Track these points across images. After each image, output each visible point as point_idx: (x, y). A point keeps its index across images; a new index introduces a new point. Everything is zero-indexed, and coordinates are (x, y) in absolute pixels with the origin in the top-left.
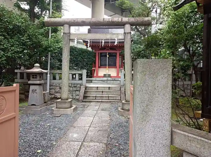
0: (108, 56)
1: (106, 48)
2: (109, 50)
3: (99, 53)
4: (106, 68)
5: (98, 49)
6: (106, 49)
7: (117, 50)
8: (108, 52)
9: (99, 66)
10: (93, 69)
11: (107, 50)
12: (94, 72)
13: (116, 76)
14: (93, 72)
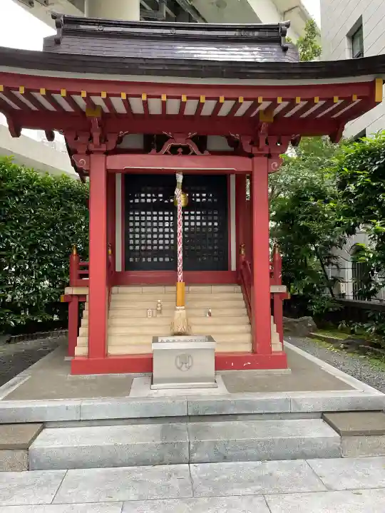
0: (180, 199)
1: (166, 139)
2: (186, 151)
3: (110, 175)
4: (173, 282)
5: (104, 139)
6: (167, 147)
7: (251, 156)
8: (180, 165)
9: (119, 268)
10: (68, 291)
11: (174, 151)
12: (80, 317)
13: (247, 348)
14: (72, 309)
